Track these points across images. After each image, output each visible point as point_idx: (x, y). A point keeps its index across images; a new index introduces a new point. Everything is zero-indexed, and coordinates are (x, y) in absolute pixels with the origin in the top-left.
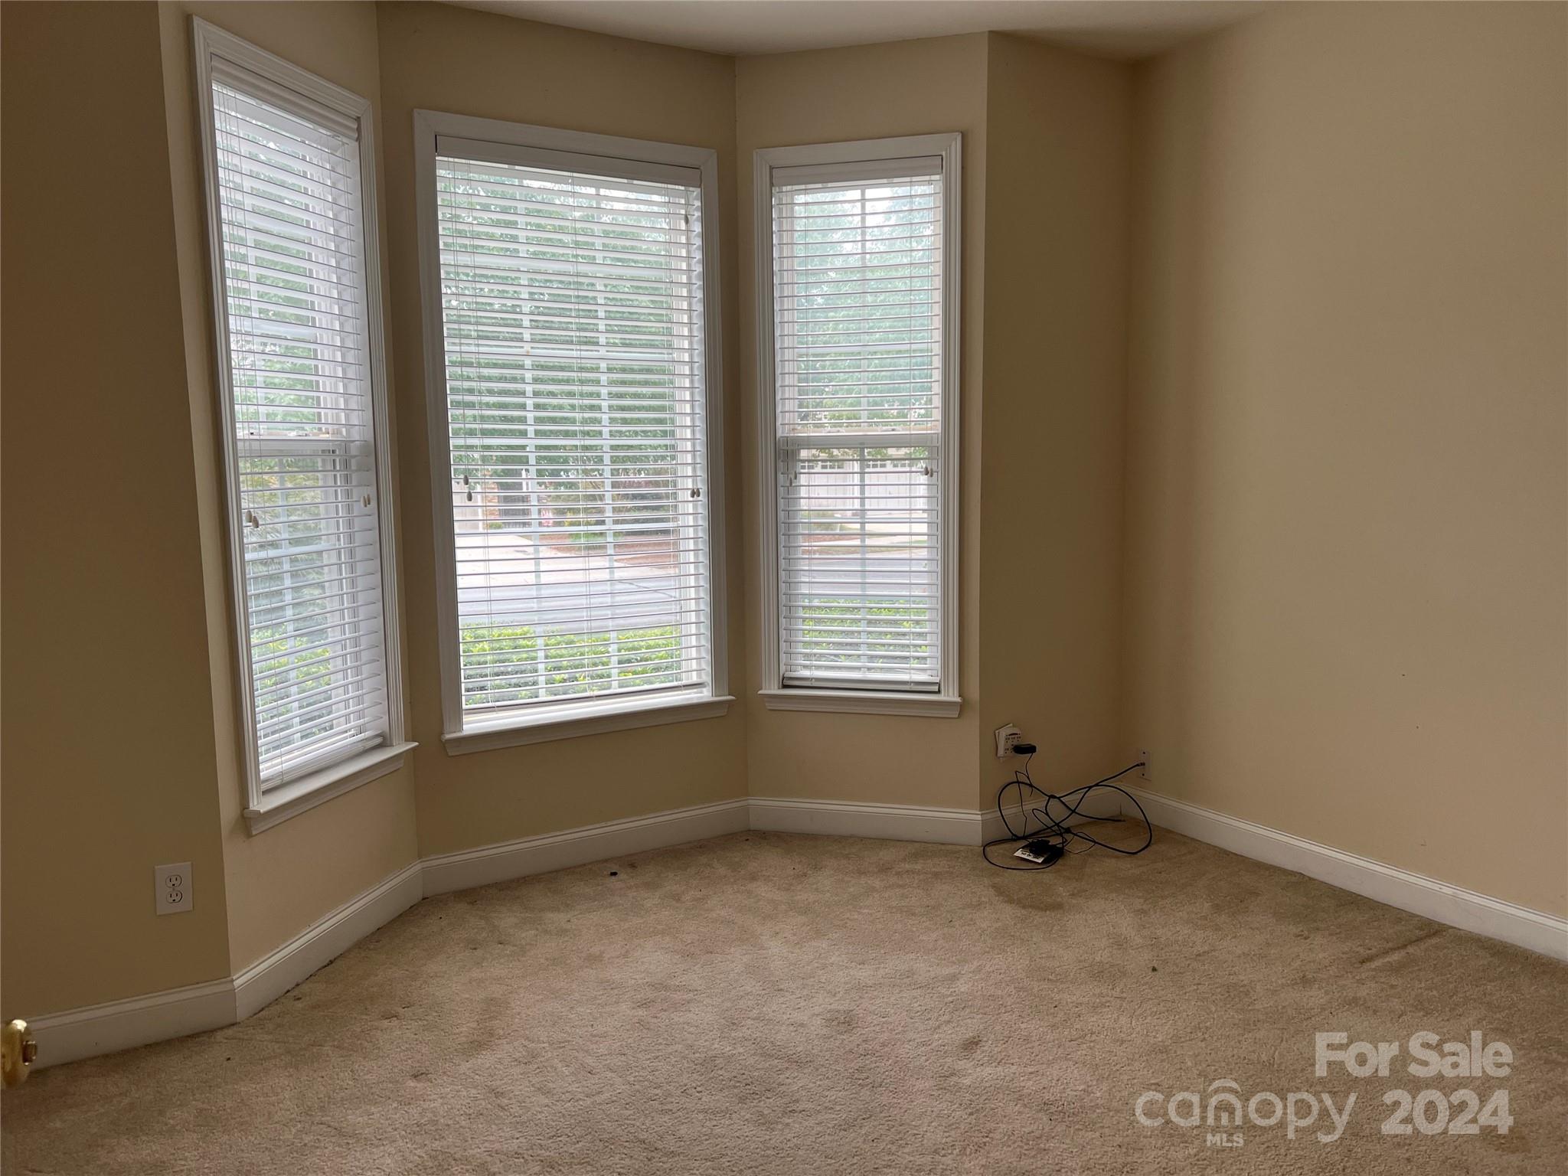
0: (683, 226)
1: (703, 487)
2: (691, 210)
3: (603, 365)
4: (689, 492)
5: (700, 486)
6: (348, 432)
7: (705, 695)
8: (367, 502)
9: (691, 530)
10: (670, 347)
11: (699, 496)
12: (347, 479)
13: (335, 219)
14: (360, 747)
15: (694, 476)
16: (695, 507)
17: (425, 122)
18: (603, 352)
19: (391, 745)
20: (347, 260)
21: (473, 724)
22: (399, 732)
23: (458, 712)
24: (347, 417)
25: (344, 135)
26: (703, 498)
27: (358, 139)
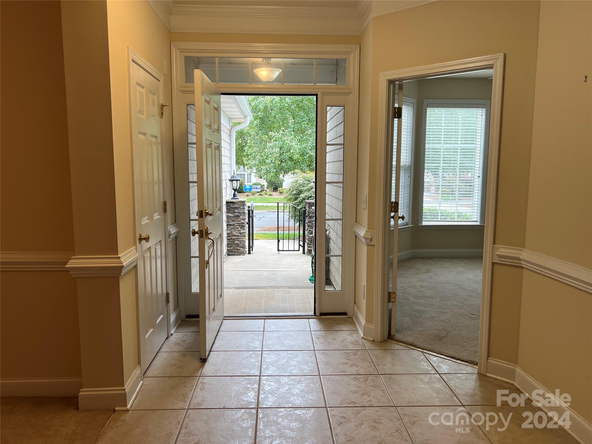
0: (481, 117)
1: (481, 175)
2: (483, 113)
3: (459, 148)
4: (477, 177)
5: (480, 175)
6: (406, 163)
7: (478, 223)
8: (408, 177)
9: (477, 185)
10: (476, 144)
11: (480, 177)
12: (405, 172)
13: (407, 123)
14: (403, 224)
15: (479, 173)
16: (479, 180)
17: (425, 101)
18: (459, 145)
19: (409, 225)
20: (409, 130)
21: (424, 223)
22: (410, 223)
23: (422, 221)
24: (406, 160)
25: (410, 107)
26: (481, 178)
27: (413, 107)
